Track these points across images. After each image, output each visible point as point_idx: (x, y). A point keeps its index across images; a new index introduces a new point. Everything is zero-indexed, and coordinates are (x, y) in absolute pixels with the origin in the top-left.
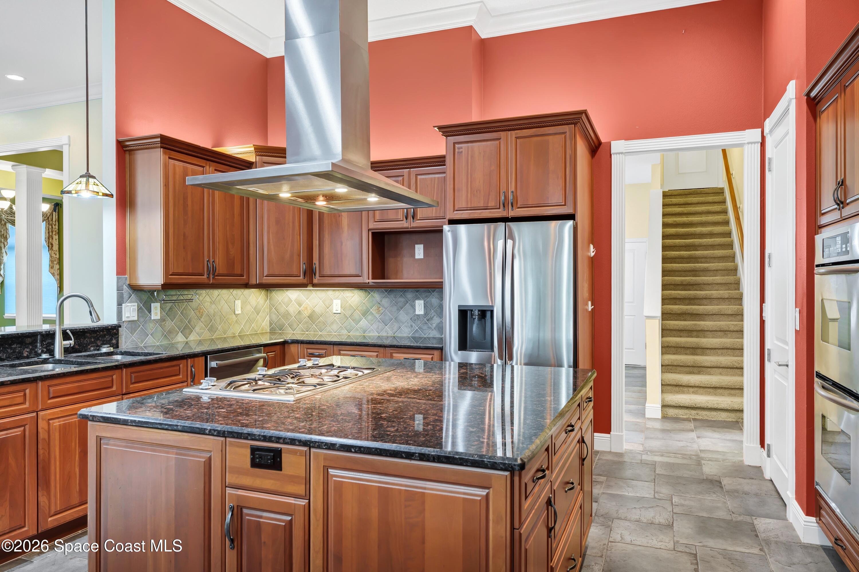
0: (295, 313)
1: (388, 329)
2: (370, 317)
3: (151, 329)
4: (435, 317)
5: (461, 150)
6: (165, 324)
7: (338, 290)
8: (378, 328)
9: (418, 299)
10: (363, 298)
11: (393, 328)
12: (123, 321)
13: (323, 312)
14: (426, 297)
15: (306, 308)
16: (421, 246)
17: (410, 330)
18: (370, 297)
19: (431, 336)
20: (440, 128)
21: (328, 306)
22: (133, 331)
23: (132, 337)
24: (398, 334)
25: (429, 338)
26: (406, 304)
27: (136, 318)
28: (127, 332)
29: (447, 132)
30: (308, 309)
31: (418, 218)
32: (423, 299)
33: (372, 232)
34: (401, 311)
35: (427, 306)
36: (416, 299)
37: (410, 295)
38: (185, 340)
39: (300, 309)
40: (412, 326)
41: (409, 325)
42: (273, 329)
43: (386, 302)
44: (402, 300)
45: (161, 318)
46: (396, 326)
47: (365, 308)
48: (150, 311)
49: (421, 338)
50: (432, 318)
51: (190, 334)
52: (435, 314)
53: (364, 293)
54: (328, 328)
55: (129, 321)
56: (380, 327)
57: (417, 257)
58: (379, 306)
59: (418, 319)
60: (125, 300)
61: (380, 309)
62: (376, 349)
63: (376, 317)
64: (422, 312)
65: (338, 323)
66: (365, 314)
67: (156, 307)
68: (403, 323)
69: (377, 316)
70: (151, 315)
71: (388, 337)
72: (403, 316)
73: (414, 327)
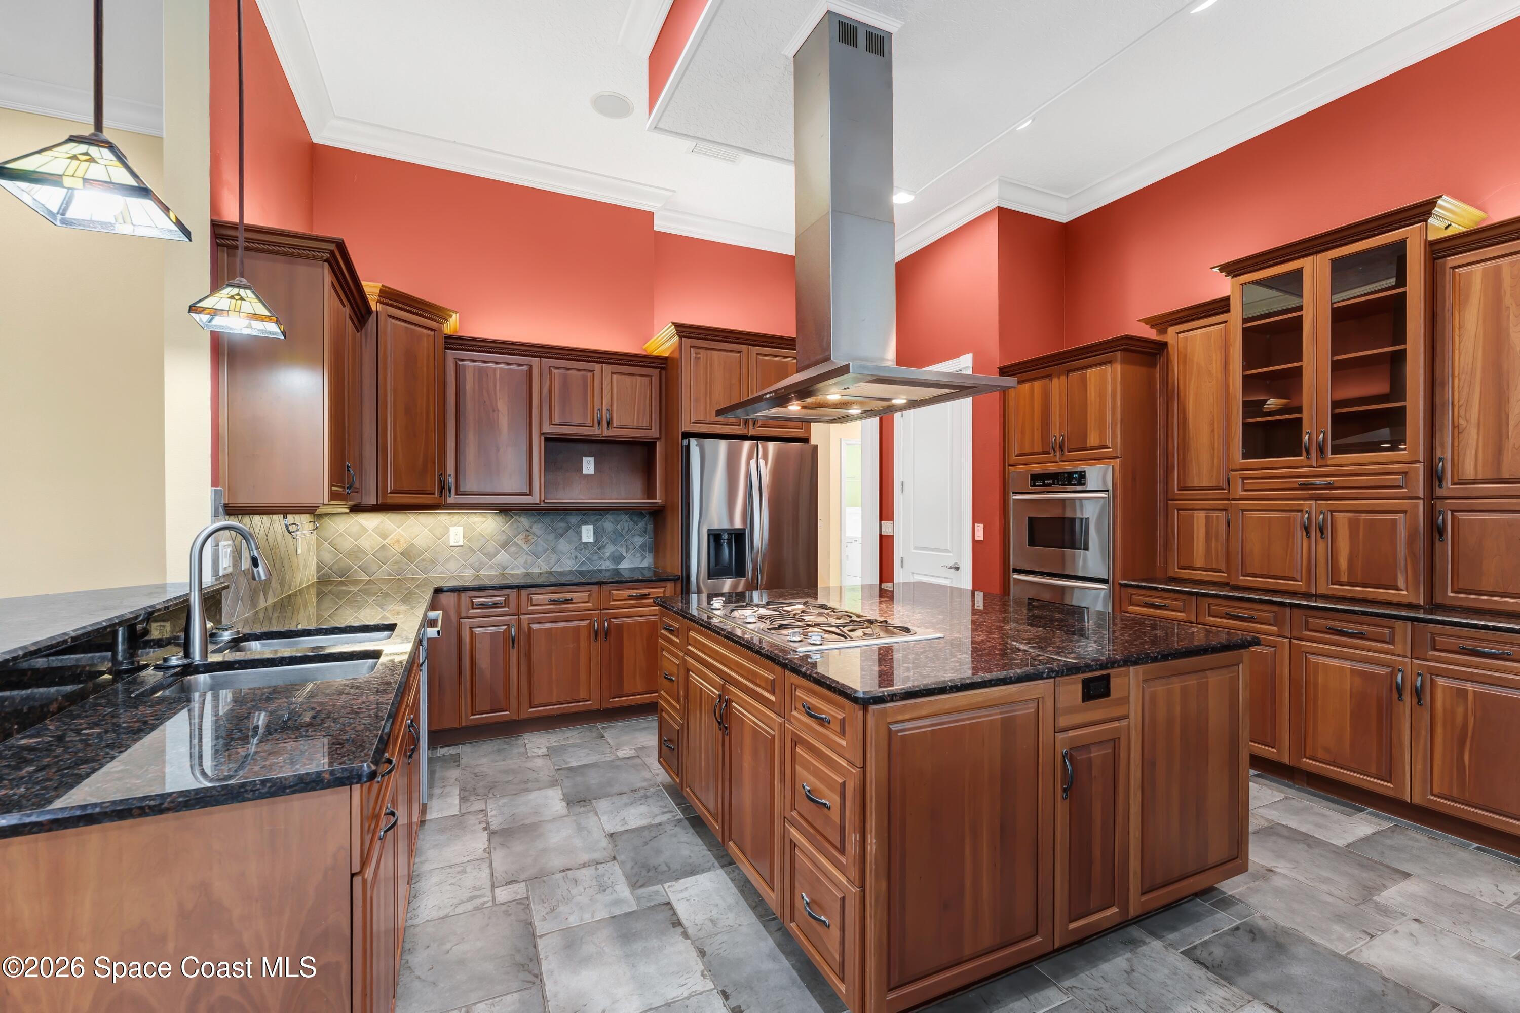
0: (375, 549)
1: (542, 564)
2: (513, 549)
3: (241, 588)
4: (608, 545)
5: (699, 356)
7: (459, 513)
8: (526, 562)
9: (586, 523)
10: (501, 524)
11: (550, 561)
12: (220, 575)
13: (431, 546)
14: (597, 520)
15: (398, 541)
16: (592, 459)
17: (573, 562)
18: (512, 522)
19: (603, 567)
20: (677, 326)
21: (439, 536)
22: (227, 594)
23: (226, 606)
24: (557, 568)
25: (600, 571)
26: (567, 531)
27: (231, 569)
28: (224, 596)
29: (683, 332)
30: (402, 541)
31: (615, 426)
32: (592, 523)
33: (545, 438)
34: (562, 540)
35: (598, 532)
36: (582, 524)
37: (574, 520)
39: (384, 543)
40: (576, 557)
41: (573, 556)
42: (325, 577)
43: (537, 529)
44: (562, 525)
46: (554, 558)
47: (504, 537)
48: (240, 555)
49: (589, 571)
50: (604, 547)
52: (608, 541)
53: (504, 517)
54: (440, 568)
55: (226, 575)
56: (529, 561)
57: (585, 472)
58: (528, 533)
59: (585, 548)
61: (530, 537)
62: (587, 588)
63: (523, 549)
64: (591, 539)
65: (457, 560)
66: (504, 545)
68: (563, 554)
69: (525, 547)
70: (241, 562)
71: (541, 573)
72: (563, 545)
73: (579, 558)
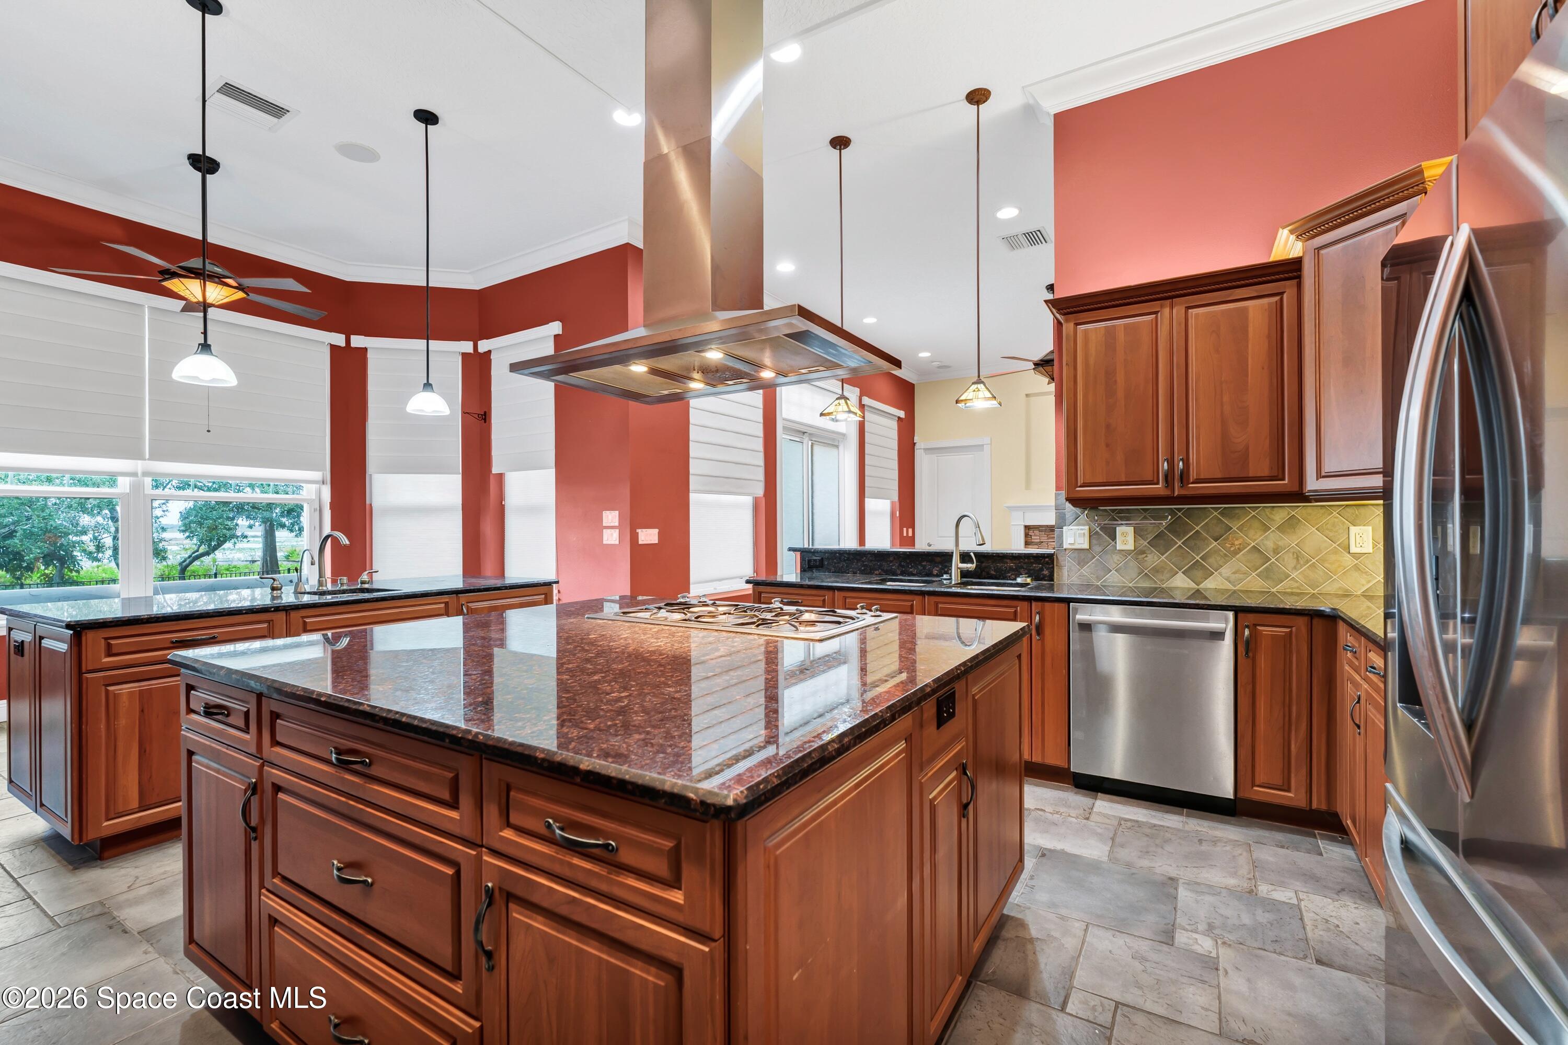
3: (1116, 563)
6: (1145, 559)
12: (1064, 547)
22: (1082, 563)
23: (1080, 570)
27: (1086, 546)
28: (1071, 562)
38: (1193, 585)
45: (1135, 549)
48: (1113, 538)
51: (1206, 579)
55: (1073, 549)
60: (1068, 522)
67: (1124, 534)
70: (1116, 543)
